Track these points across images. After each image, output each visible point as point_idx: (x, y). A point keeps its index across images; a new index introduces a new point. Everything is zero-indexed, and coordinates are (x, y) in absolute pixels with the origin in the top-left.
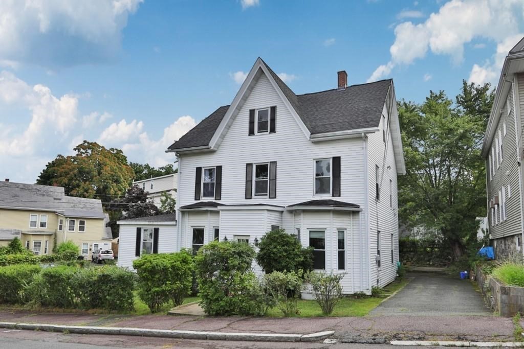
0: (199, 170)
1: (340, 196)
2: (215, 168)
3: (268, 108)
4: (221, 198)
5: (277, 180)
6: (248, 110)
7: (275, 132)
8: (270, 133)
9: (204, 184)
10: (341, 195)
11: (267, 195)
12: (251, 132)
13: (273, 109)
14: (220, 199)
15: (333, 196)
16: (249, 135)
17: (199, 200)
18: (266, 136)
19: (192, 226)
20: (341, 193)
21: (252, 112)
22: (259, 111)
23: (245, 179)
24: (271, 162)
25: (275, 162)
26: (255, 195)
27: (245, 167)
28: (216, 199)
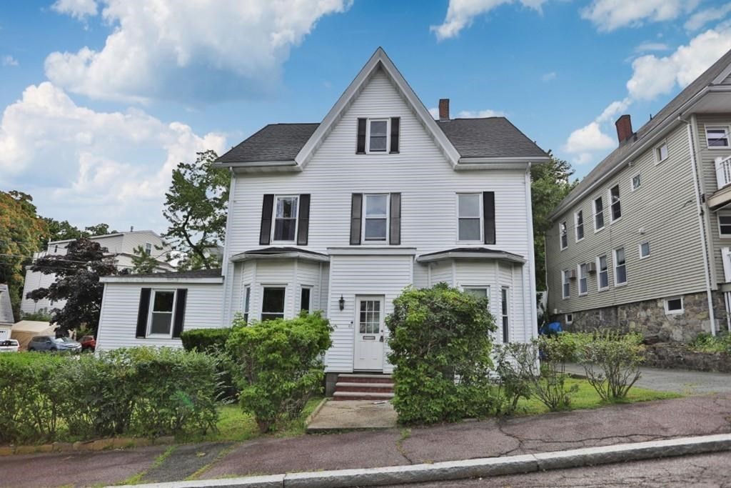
0: (268, 199)
1: (494, 243)
2: (299, 197)
3: (388, 118)
4: (307, 242)
5: (402, 218)
6: (356, 119)
7: (398, 152)
8: (390, 153)
9: (277, 220)
10: (497, 243)
11: (385, 240)
12: (361, 150)
13: (396, 122)
14: (306, 244)
15: (486, 243)
16: (357, 154)
17: (268, 244)
18: (385, 158)
19: (262, 284)
20: (497, 240)
21: (362, 122)
22: (372, 122)
23: (350, 216)
24: (392, 194)
25: (399, 194)
26: (366, 240)
27: (351, 197)
28: (298, 244)
